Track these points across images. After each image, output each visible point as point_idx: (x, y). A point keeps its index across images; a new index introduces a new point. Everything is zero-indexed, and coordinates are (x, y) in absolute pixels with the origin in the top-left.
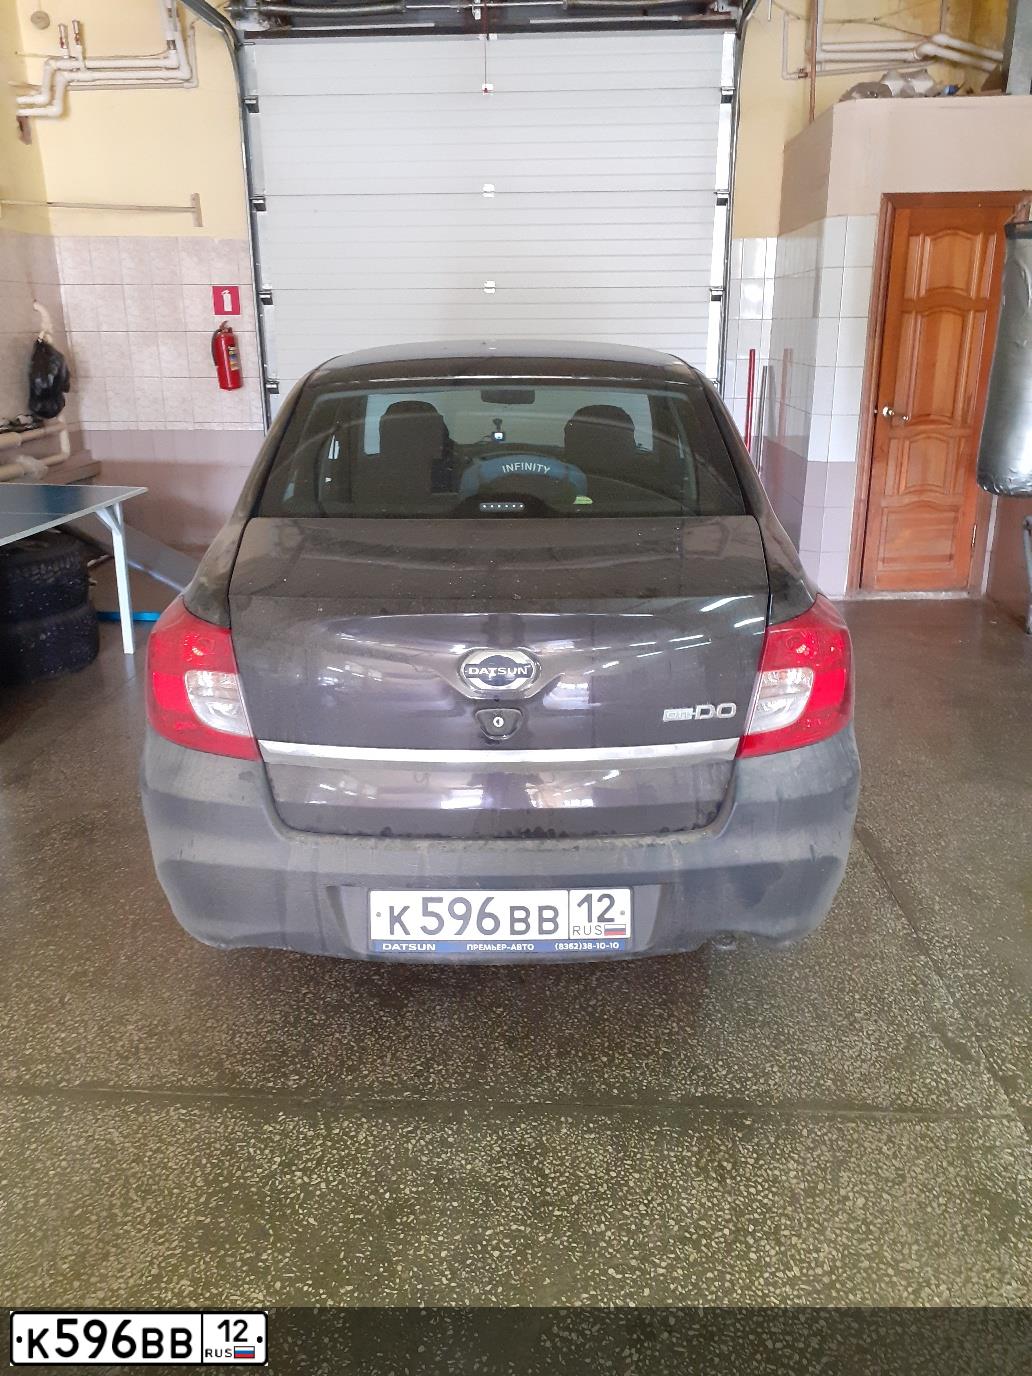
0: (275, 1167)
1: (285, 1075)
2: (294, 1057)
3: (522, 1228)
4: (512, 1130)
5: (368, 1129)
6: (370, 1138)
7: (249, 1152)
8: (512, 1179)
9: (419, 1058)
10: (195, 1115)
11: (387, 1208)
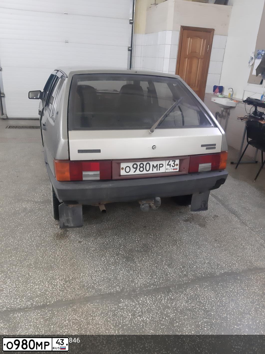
0: (130, 317)
1: (114, 287)
2: (114, 281)
3: (207, 320)
4: (186, 291)
5: (149, 299)
6: (151, 302)
7: (120, 314)
8: (195, 306)
9: (148, 275)
10: (96, 305)
11: (169, 322)
